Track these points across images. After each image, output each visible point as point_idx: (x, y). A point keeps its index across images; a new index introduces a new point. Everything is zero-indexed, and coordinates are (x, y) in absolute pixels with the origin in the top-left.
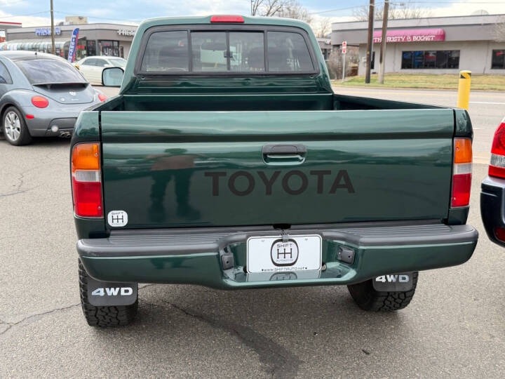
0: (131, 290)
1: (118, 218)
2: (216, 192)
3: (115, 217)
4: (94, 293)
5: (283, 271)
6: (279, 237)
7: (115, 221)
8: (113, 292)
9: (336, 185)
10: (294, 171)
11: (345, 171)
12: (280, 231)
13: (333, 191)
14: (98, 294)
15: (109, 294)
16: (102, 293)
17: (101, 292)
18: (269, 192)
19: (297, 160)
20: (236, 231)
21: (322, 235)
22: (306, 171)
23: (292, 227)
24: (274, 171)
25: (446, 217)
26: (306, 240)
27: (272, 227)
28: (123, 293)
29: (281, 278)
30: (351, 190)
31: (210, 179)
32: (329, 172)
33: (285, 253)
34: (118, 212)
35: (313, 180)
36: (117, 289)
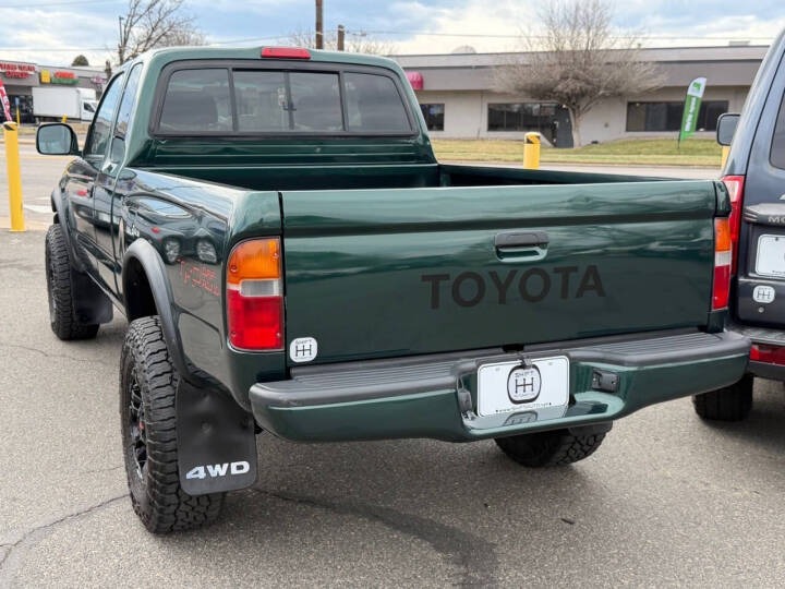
0: (246, 466)
1: (304, 349)
2: (435, 304)
3: (300, 348)
4: (190, 475)
5: (523, 409)
6: (518, 362)
7: (300, 354)
8: (219, 470)
9: (583, 288)
10: (534, 268)
11: (595, 267)
12: (515, 354)
13: (579, 294)
14: (196, 476)
15: (212, 475)
16: (202, 475)
17: (199, 472)
18: (502, 300)
19: (535, 253)
20: (458, 359)
21: (567, 355)
22: (548, 268)
23: (526, 348)
24: (509, 270)
25: (706, 323)
26: (550, 364)
27: (501, 350)
28: (234, 471)
29: (526, 419)
30: (601, 293)
31: (429, 284)
32: (575, 269)
33: (525, 385)
34: (304, 339)
35: (557, 280)
36: (226, 466)
